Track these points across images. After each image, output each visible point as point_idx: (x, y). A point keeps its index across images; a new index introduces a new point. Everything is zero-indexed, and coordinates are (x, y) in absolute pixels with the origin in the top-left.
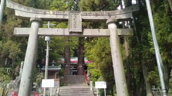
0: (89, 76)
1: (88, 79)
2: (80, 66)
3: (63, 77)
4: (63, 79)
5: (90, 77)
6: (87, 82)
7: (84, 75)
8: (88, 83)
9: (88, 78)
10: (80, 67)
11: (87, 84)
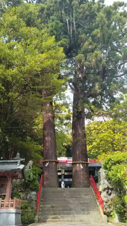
0: (104, 190)
1: (105, 199)
2: (78, 165)
3: (34, 193)
4: (34, 198)
5: (107, 192)
6: (103, 208)
7: (89, 187)
8: (105, 210)
9: (104, 194)
10: (78, 169)
11: (102, 214)
